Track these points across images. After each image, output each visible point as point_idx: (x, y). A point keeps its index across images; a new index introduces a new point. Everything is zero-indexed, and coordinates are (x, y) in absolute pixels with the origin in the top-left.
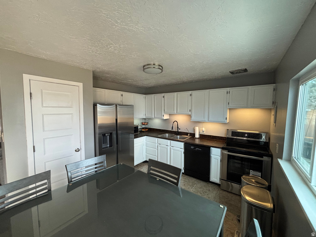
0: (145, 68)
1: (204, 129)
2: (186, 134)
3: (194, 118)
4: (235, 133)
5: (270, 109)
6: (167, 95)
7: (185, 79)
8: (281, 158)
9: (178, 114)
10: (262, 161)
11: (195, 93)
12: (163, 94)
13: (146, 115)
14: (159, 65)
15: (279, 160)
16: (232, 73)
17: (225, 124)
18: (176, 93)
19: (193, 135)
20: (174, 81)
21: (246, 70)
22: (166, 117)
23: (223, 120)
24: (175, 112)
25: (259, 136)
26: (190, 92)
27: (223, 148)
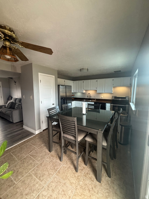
0: (81, 70)
2: (94, 99)
3: (98, 92)
4: (116, 97)
5: (129, 87)
6: (85, 81)
7: (95, 74)
8: (131, 102)
9: (90, 90)
10: (126, 106)
12: (83, 81)
13: (74, 91)
14: (87, 69)
15: (130, 103)
17: (112, 93)
18: (90, 80)
20: (89, 75)
21: (120, 71)
22: (84, 92)
23: (111, 92)
25: (125, 98)
26: (96, 80)
27: (111, 103)
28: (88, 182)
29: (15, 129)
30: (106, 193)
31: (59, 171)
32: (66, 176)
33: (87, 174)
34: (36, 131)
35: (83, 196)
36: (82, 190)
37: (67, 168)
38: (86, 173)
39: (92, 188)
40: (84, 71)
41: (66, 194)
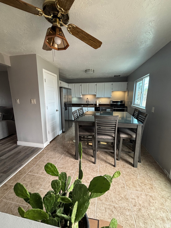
1: (101, 101)
2: (93, 104)
3: (97, 96)
4: (113, 102)
5: (125, 92)
10: (124, 109)
11: (98, 84)
12: (80, 84)
14: (93, 70)
16: (115, 76)
18: (88, 84)
19: (96, 105)
21: (120, 76)
24: (88, 93)
28: (128, 170)
29: (5, 149)
30: (144, 172)
31: (99, 171)
32: (109, 172)
33: (124, 165)
34: (43, 144)
35: (132, 180)
36: (128, 176)
37: (105, 167)
38: (122, 165)
39: (134, 173)
40: (90, 72)
41: (120, 183)
